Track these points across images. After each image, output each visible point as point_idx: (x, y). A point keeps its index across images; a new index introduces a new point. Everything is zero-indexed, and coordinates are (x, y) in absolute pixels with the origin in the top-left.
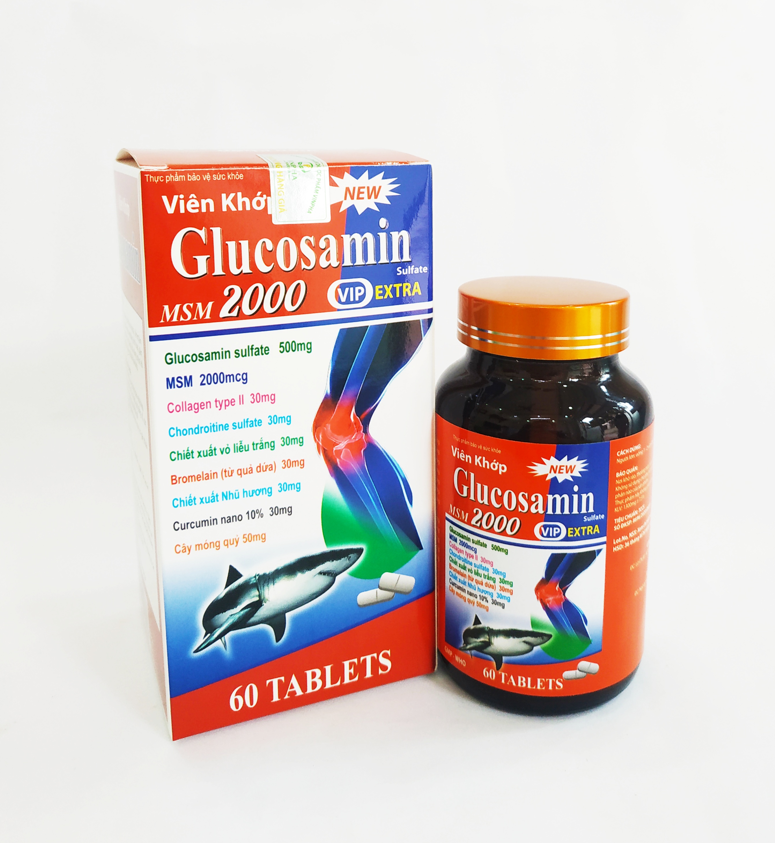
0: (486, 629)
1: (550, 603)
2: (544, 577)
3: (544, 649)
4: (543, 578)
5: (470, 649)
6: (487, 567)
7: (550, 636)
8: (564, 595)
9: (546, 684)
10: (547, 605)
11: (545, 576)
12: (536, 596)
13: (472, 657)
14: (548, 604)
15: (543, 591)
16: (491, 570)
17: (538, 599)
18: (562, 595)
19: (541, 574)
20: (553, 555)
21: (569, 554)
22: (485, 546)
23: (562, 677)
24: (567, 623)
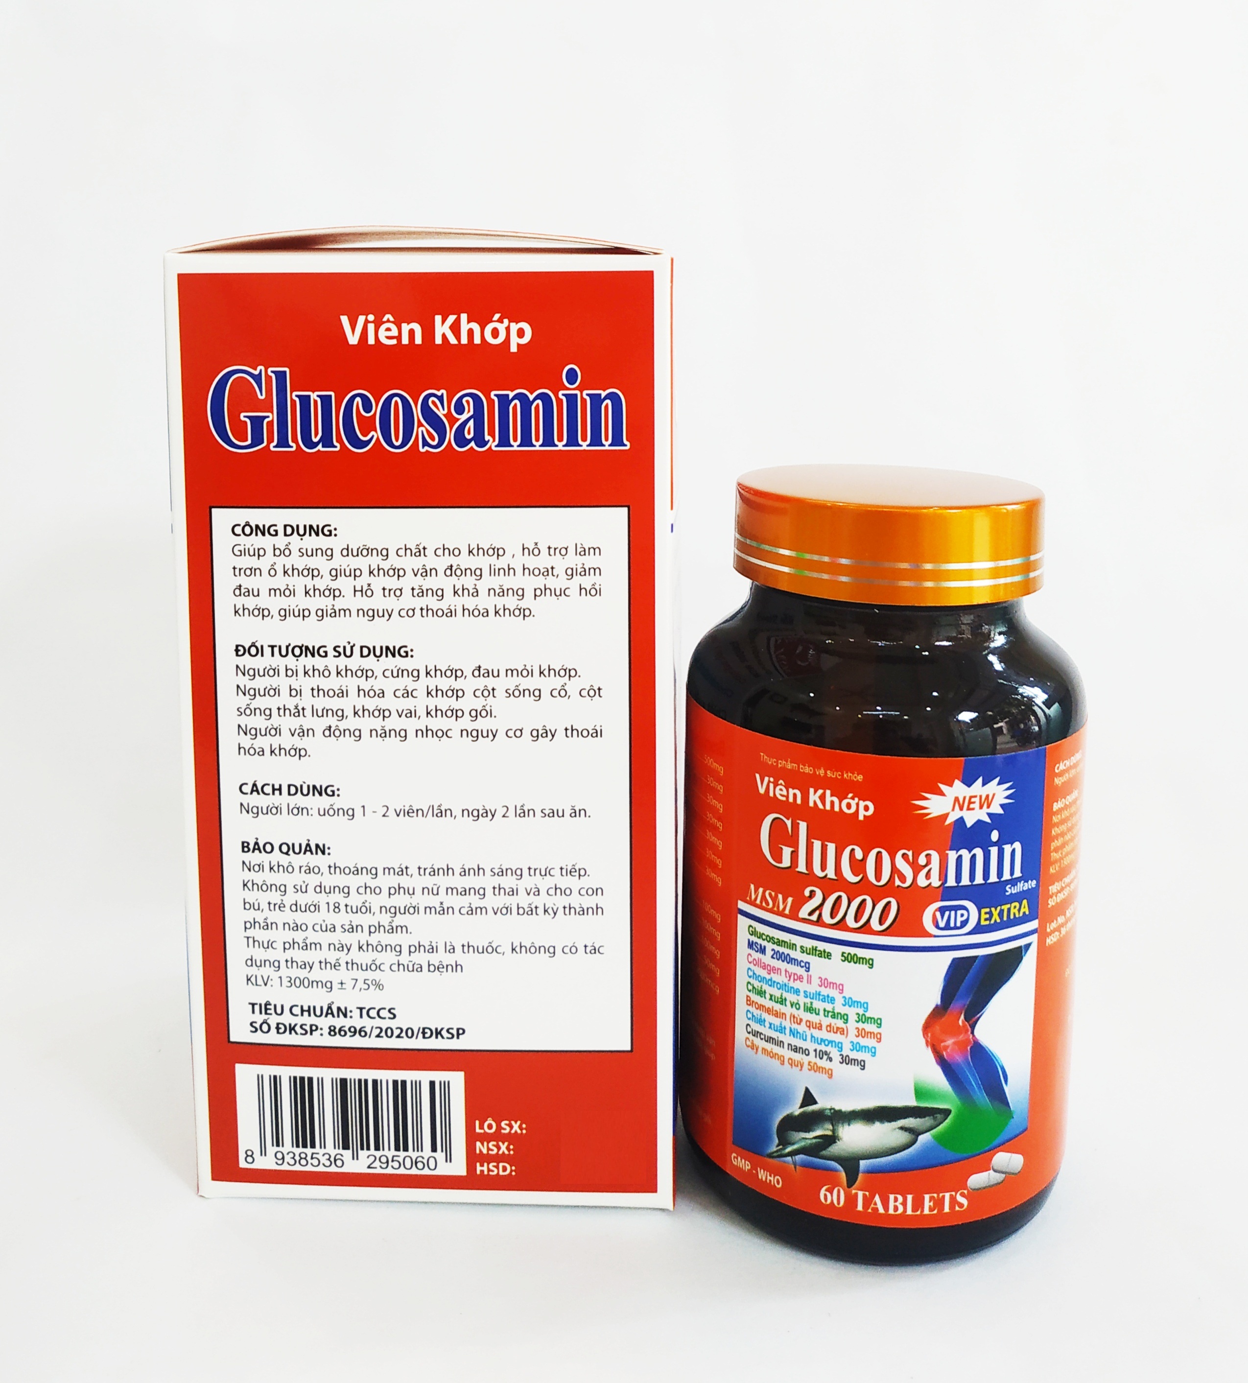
0: (828, 1113)
1: (948, 1051)
2: (939, 1003)
3: (935, 1137)
4: (937, 1006)
5: (792, 1154)
6: (830, 996)
7: (946, 1113)
8: (972, 1033)
9: (939, 1203)
10: (943, 1055)
11: (941, 1001)
12: (924, 1041)
13: (796, 1170)
14: (944, 1053)
15: (937, 1028)
16: (839, 1000)
17: (927, 1045)
18: (969, 1033)
19: (934, 998)
20: (955, 961)
21: (982, 956)
22: (828, 956)
23: (965, 1188)
24: (976, 1084)
